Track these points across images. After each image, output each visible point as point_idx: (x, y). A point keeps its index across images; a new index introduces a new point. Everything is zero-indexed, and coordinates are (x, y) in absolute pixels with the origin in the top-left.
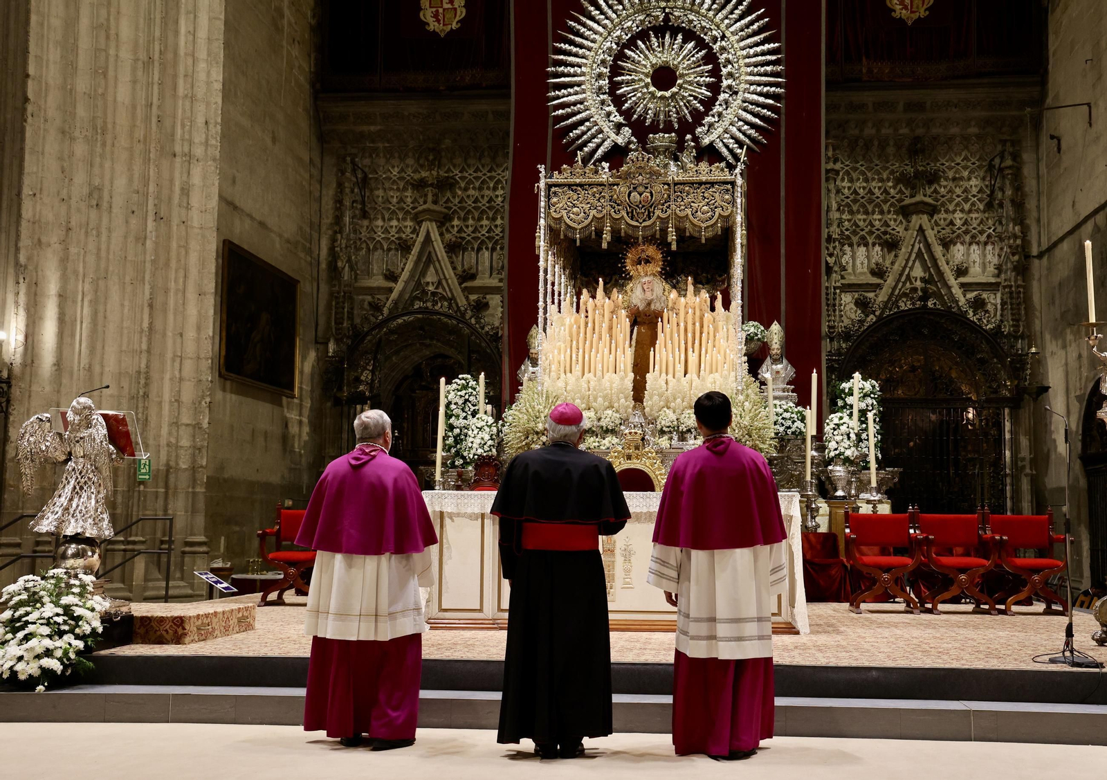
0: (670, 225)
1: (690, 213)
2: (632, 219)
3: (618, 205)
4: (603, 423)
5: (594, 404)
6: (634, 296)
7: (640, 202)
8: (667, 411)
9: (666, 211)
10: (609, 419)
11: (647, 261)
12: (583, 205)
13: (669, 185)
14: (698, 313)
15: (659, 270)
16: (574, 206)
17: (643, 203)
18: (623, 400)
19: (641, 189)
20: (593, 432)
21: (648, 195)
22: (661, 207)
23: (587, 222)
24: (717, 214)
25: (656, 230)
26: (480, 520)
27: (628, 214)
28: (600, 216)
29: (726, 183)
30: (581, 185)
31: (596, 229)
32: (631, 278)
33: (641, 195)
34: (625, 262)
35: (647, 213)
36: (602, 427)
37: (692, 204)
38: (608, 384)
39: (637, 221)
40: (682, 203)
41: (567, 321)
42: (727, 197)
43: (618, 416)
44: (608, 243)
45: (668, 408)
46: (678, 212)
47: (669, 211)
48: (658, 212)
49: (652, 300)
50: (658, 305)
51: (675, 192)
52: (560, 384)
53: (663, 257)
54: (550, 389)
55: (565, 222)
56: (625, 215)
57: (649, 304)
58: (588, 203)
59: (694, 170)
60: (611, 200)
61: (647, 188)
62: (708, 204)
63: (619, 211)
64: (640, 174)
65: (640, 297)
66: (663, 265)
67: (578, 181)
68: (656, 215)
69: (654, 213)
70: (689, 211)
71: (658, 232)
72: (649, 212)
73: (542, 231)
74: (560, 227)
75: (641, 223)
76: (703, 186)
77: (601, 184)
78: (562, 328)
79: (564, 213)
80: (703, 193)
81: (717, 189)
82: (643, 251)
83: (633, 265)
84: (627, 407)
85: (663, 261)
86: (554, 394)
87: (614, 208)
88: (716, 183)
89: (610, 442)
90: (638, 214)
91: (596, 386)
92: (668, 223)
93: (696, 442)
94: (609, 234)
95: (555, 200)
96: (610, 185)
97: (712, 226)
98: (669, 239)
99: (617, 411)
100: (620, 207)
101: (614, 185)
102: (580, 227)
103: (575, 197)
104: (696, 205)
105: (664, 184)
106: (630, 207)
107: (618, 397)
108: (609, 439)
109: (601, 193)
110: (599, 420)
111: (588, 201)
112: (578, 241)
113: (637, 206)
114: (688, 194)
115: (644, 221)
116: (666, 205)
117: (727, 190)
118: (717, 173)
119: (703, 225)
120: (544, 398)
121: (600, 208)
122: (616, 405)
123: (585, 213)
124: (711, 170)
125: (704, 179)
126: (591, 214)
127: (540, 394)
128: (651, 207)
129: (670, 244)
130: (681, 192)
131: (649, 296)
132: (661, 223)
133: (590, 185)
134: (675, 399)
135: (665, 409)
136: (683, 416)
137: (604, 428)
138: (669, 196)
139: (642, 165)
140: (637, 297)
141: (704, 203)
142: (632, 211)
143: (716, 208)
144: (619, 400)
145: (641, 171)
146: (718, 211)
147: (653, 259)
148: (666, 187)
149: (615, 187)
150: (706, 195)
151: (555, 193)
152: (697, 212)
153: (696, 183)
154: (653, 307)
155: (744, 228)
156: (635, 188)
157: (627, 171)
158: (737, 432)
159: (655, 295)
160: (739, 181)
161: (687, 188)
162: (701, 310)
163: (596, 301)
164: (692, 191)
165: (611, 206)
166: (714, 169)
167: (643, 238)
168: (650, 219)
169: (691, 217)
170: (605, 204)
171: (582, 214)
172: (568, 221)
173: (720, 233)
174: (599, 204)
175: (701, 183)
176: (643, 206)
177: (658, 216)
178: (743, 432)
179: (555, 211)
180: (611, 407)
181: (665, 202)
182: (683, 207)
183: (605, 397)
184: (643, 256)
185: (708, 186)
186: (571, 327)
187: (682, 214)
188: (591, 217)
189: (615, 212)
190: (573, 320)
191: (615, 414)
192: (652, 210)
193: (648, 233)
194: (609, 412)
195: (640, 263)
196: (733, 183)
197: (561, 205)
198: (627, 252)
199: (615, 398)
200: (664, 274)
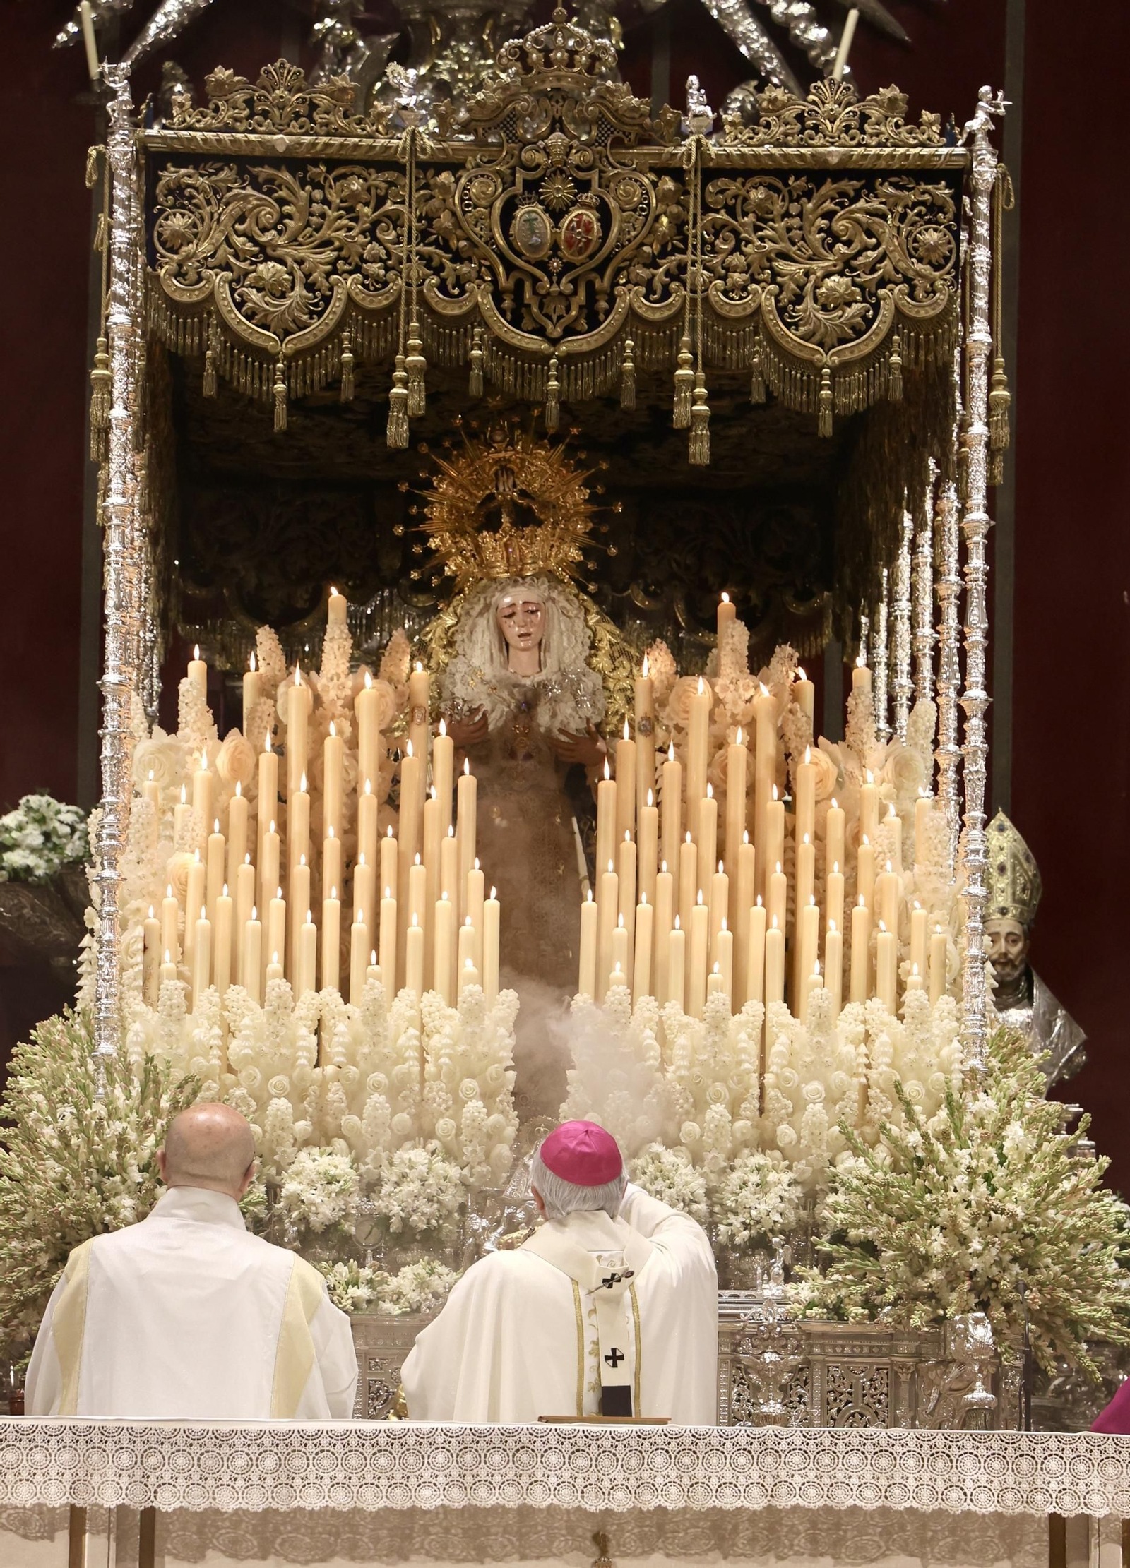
0: (685, 355)
1: (768, 303)
2: (516, 322)
3: (457, 257)
4: (391, 1203)
5: (349, 1120)
6: (460, 667)
7: (555, 247)
8: (668, 1157)
9: (666, 294)
10: (414, 1186)
11: (525, 518)
12: (303, 252)
13: (677, 174)
14: (768, 746)
15: (574, 554)
16: (265, 252)
17: (565, 252)
18: (474, 1107)
19: (559, 190)
20: (347, 1239)
21: (591, 216)
22: (643, 273)
23: (318, 327)
24: (886, 311)
25: (621, 373)
26: (63, 1538)
27: (498, 297)
28: (377, 302)
29: (925, 173)
30: (295, 162)
31: (358, 365)
32: (448, 590)
33: (557, 215)
34: (423, 518)
35: (582, 296)
36: (385, 1220)
37: (781, 265)
38: (408, 1038)
39: (540, 331)
40: (737, 259)
41: (200, 769)
42: (932, 237)
43: (454, 1171)
44: (415, 423)
45: (672, 1143)
46: (717, 297)
47: (679, 295)
48: (630, 297)
49: (544, 686)
50: (566, 709)
51: (706, 209)
52: (201, 1030)
53: (593, 499)
54: (157, 1050)
55: (224, 326)
56: (487, 303)
57: (529, 702)
58: (327, 243)
59: (789, 114)
60: (424, 235)
61: (583, 186)
62: (847, 266)
63: (460, 283)
64: (557, 124)
65: (488, 672)
66: (592, 534)
67: (281, 141)
68: (621, 306)
69: (612, 300)
70: (765, 296)
71: (629, 383)
72: (592, 294)
73: (119, 362)
74: (203, 347)
75: (554, 342)
76: (828, 187)
77: (385, 163)
78: (183, 793)
79: (218, 280)
80: (829, 215)
81: (891, 202)
82: (504, 468)
83: (458, 532)
84: (492, 1136)
85: (592, 517)
86: (178, 1075)
87: (438, 270)
88: (886, 174)
89: (422, 1285)
90: (543, 299)
91: (357, 1041)
92: (673, 343)
93: (791, 1290)
94: (418, 384)
95: (178, 222)
96: (423, 166)
97: (866, 361)
98: (681, 414)
99: (450, 1155)
100: (464, 269)
101: (439, 167)
102: (288, 347)
103: (268, 214)
104: (797, 269)
105: (660, 171)
106: (510, 267)
107: (454, 1091)
108: (421, 1269)
109: (381, 202)
110: (371, 1187)
111: (326, 233)
112: (280, 409)
113: (542, 265)
114: (763, 219)
115: (570, 331)
116: (667, 263)
117: (934, 208)
118: (888, 130)
119: (830, 359)
120: (136, 1091)
121: (375, 268)
122: (444, 1125)
123: (310, 287)
124: (864, 118)
125: (834, 153)
126: (339, 293)
127: (117, 1070)
128: (600, 270)
129: (684, 435)
130: (731, 211)
131: (524, 668)
132: (642, 344)
133: (332, 164)
134: (699, 1106)
135: (657, 1148)
136: (735, 1178)
137: (395, 1226)
138: (679, 225)
139: (567, 84)
140: (474, 671)
141: (830, 261)
142: (519, 285)
143: (882, 283)
144: (459, 1103)
145: (560, 109)
146: (892, 295)
147: (545, 505)
148: (669, 184)
149: (445, 177)
150: (840, 225)
151: (178, 191)
152: (799, 299)
153: (798, 173)
154: (543, 718)
155: (1000, 375)
156: (532, 187)
157: (499, 109)
158: (976, 1245)
159: (551, 662)
160: (986, 169)
161: (758, 195)
162: (781, 735)
163: (321, 681)
164: (779, 206)
165: (427, 260)
166: (875, 113)
167: (564, 406)
168: (594, 323)
169: (772, 318)
170: (400, 250)
171: (299, 290)
172: (236, 318)
173: (897, 394)
174: (373, 249)
175: (818, 173)
176: (568, 267)
177: (632, 312)
178: (1004, 1247)
179: (180, 274)
180: (424, 1134)
181: (664, 253)
182: (738, 277)
183: (395, 1091)
184: (506, 490)
185: (849, 186)
186: (217, 789)
187: (735, 307)
188: (337, 306)
189: (442, 287)
190: (223, 761)
191: (440, 1167)
192: (602, 284)
193: (588, 386)
194: (418, 1156)
195: (492, 524)
196: (960, 179)
197: (205, 247)
198: (436, 470)
199: (437, 1093)
200: (590, 576)
